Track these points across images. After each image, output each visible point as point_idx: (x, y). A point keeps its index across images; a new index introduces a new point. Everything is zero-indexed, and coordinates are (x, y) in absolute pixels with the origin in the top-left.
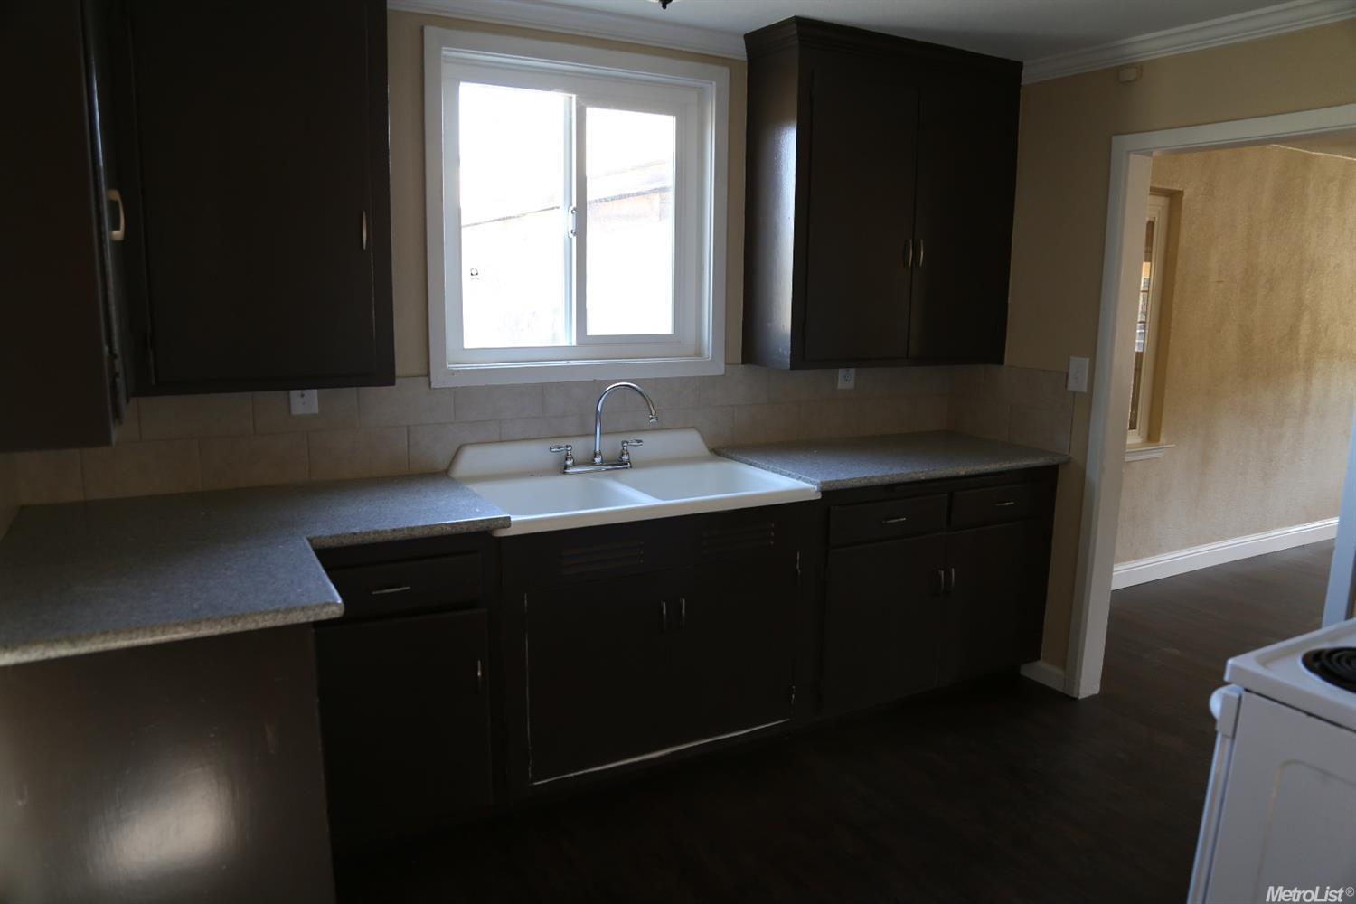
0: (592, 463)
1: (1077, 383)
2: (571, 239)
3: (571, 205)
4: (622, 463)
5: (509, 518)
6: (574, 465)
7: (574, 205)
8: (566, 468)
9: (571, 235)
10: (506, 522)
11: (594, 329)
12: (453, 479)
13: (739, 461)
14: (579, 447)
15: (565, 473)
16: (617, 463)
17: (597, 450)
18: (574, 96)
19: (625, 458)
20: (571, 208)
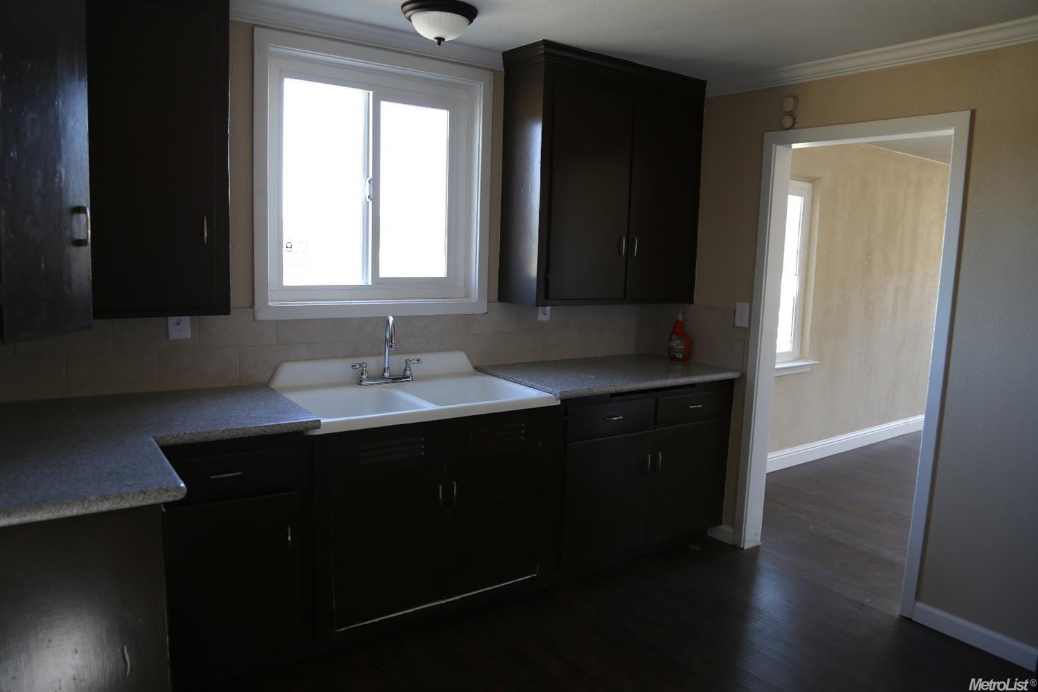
0: (382, 377)
1: (742, 321)
2: (368, 203)
3: (368, 176)
4: (405, 377)
5: (319, 421)
6: (368, 378)
7: (371, 176)
8: (361, 381)
9: (368, 200)
10: (317, 424)
11: (384, 273)
12: (272, 389)
13: (497, 376)
14: (372, 364)
15: (361, 384)
16: (401, 378)
17: (387, 366)
18: (371, 93)
19: (408, 373)
20: (368, 179)
